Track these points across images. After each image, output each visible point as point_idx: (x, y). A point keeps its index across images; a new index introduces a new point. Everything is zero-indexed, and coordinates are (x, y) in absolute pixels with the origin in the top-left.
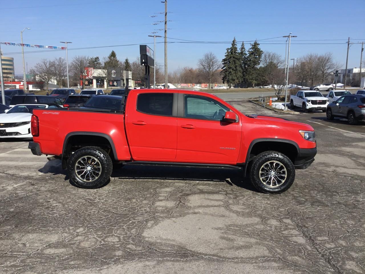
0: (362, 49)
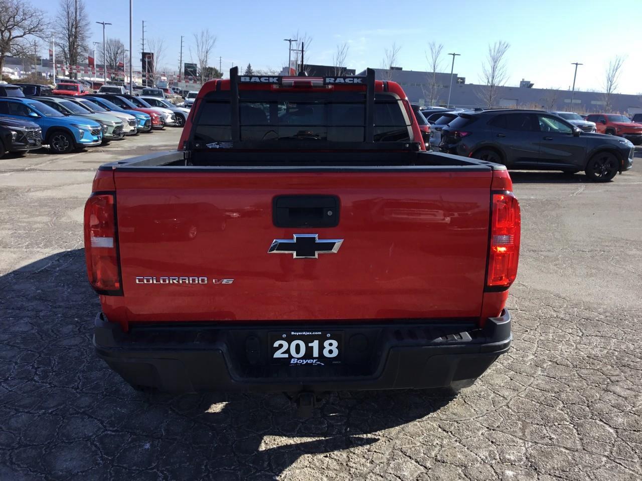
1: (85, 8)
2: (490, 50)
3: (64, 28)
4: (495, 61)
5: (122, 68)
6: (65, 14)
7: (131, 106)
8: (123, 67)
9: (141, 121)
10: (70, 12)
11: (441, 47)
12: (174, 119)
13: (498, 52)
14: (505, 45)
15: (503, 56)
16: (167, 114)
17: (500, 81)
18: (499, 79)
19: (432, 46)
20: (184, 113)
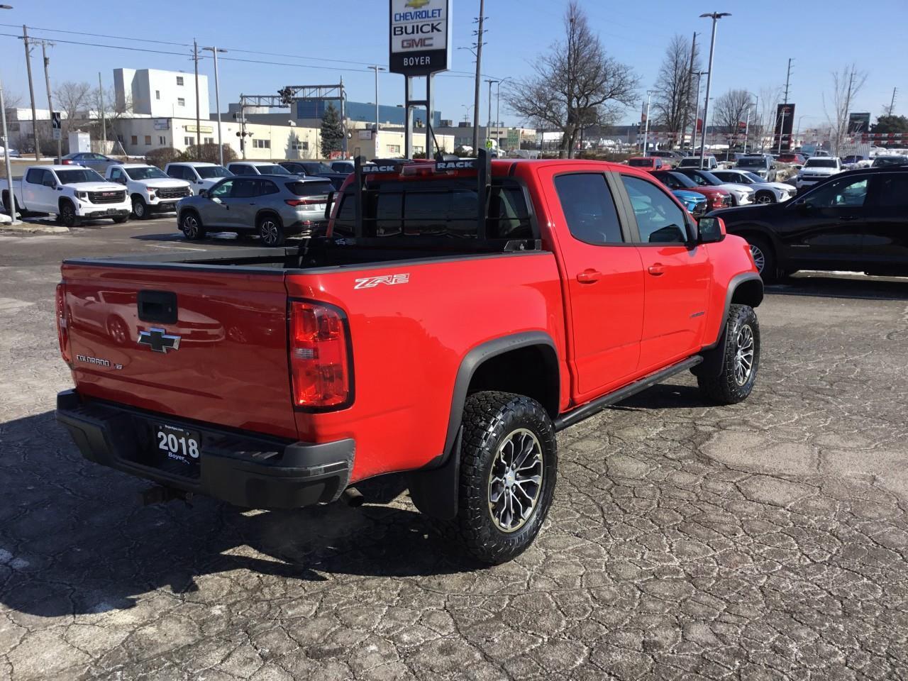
0: (46, 60)
1: (700, 52)
3: (669, 83)
5: (743, 130)
6: (673, 64)
7: (686, 185)
8: (745, 127)
9: (690, 205)
10: (679, 62)
12: (752, 200)
16: (741, 194)
20: (774, 191)
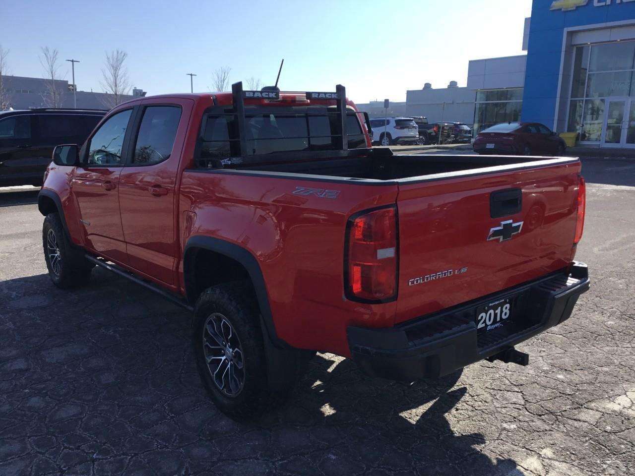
2: (108, 58)
4: (115, 69)
11: (55, 53)
13: (117, 60)
14: (123, 54)
15: (122, 64)
17: (124, 89)
18: (122, 87)
19: (46, 51)
